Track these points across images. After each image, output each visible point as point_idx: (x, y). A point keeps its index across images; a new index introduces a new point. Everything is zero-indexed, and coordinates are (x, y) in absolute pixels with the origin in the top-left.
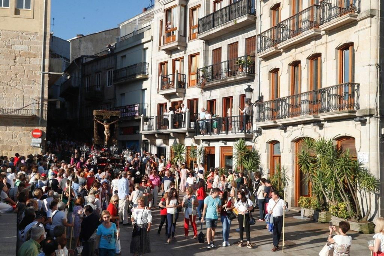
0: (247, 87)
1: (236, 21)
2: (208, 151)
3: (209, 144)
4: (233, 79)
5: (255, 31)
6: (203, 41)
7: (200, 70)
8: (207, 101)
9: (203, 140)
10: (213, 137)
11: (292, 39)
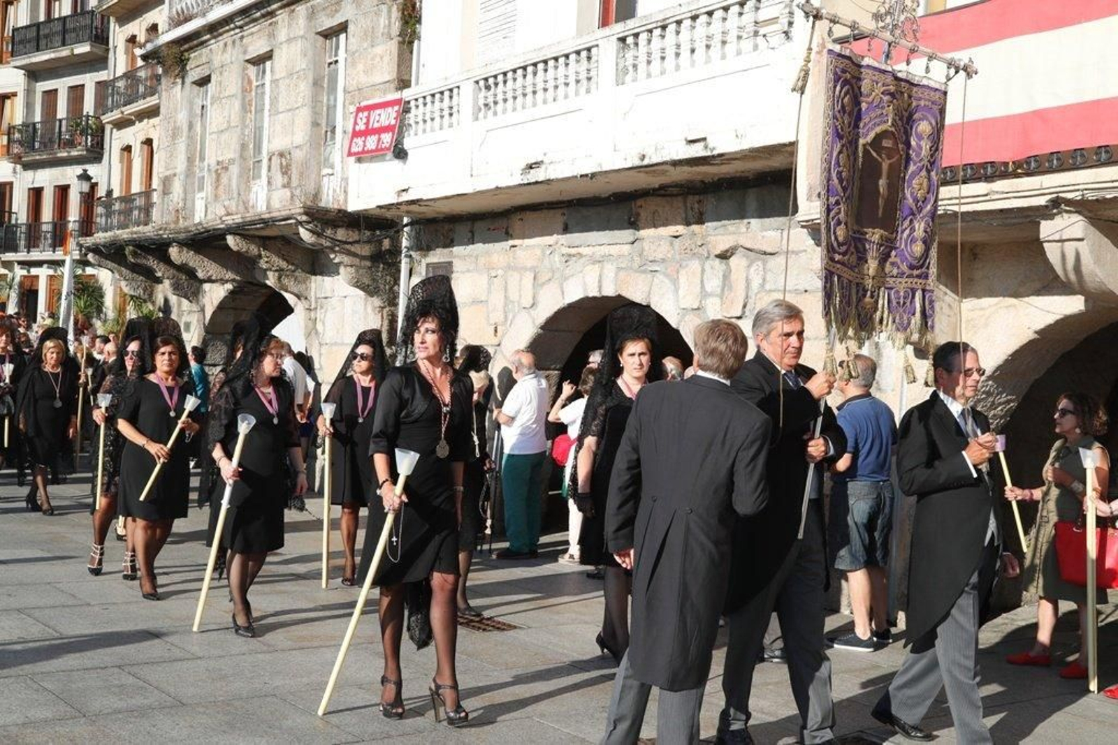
0: (82, 172)
1: (72, 50)
2: (28, 283)
3: (29, 271)
4: (65, 154)
5: (106, 71)
6: (23, 72)
7: (14, 127)
8: (29, 189)
9: (20, 263)
10: (31, 256)
11: (148, 99)
